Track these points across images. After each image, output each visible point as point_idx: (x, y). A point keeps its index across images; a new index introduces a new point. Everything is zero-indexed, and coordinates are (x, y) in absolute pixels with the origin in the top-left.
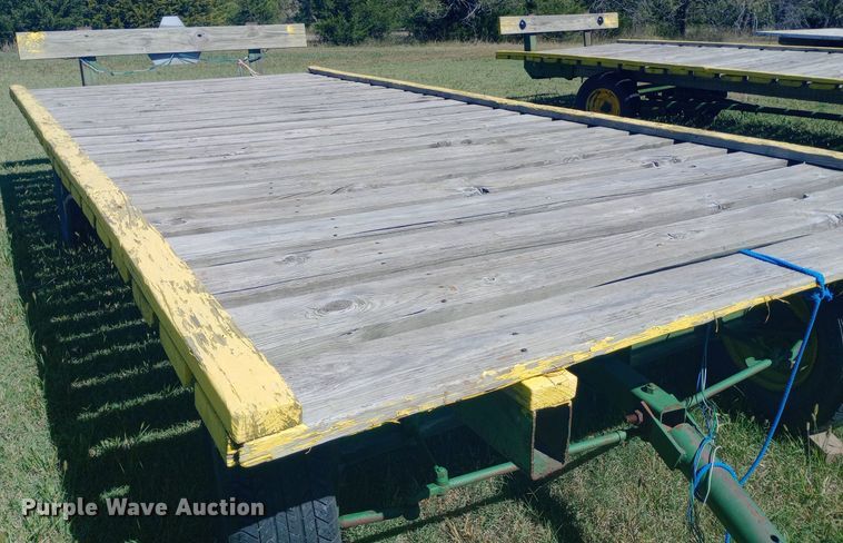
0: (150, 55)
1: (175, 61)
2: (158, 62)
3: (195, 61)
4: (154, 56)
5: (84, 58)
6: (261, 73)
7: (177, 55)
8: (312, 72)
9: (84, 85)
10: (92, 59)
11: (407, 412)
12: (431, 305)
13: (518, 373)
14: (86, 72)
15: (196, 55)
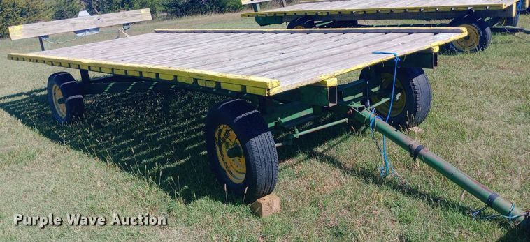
0: (75, 32)
1: (88, 33)
2: (79, 35)
3: (97, 32)
4: (77, 32)
5: (43, 36)
6: (131, 35)
7: (88, 30)
8: (156, 32)
9: (43, 49)
10: (47, 36)
11: (301, 85)
12: (292, 72)
13: (323, 78)
14: (44, 43)
15: (97, 29)
